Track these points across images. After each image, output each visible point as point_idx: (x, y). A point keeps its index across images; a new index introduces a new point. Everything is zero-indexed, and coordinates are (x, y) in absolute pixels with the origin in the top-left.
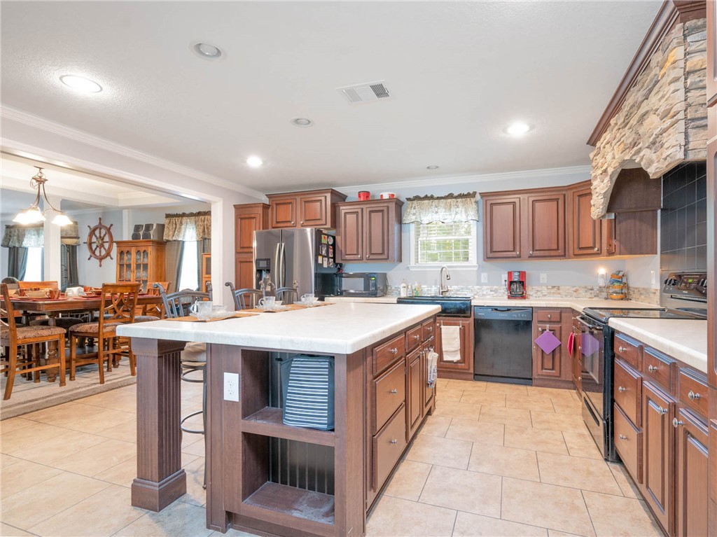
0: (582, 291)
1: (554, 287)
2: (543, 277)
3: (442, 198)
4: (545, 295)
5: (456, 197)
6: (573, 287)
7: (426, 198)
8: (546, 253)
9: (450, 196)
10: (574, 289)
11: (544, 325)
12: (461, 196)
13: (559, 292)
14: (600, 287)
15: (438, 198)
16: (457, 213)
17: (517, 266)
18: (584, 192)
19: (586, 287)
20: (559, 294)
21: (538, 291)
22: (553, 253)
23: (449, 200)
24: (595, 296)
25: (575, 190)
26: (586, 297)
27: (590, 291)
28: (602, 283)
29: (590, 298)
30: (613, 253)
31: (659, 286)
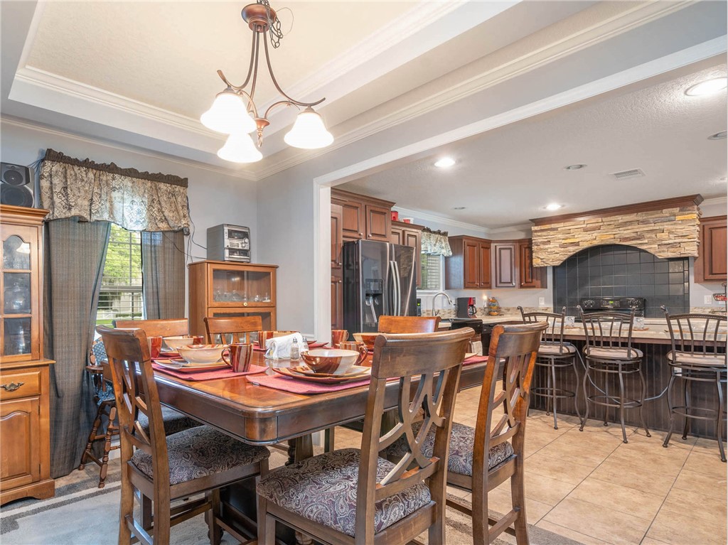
12: (439, 233)
16: (442, 248)
22: (488, 286)
23: (437, 236)
28: (485, 305)
30: (534, 287)
31: (551, 306)
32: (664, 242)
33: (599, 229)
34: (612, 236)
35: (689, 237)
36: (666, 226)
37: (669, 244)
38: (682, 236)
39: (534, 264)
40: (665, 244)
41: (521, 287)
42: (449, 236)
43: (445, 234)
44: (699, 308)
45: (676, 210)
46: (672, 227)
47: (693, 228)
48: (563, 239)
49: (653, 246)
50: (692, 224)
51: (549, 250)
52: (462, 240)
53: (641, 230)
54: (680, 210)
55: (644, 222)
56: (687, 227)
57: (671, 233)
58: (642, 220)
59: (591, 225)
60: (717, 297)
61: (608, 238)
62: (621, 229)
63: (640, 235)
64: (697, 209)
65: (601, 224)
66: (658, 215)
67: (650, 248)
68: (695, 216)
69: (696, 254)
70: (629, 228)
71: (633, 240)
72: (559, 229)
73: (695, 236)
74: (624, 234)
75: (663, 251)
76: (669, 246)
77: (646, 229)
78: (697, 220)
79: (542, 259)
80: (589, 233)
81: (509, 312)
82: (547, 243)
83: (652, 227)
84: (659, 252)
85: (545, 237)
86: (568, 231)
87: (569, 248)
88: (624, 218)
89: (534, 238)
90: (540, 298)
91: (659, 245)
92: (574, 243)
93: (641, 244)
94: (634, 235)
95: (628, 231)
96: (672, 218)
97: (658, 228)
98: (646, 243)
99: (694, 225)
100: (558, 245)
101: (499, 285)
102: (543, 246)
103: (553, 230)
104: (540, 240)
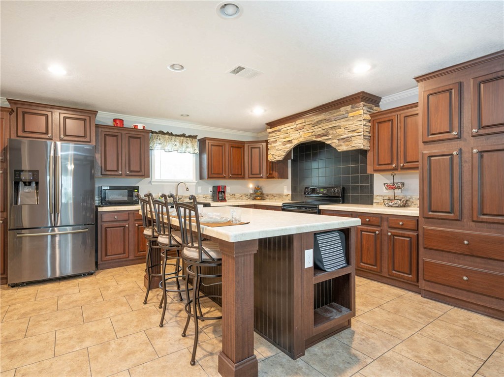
0: (244, 197)
1: (233, 194)
2: (228, 189)
3: (178, 136)
4: (229, 199)
5: (187, 137)
6: (241, 194)
7: (168, 133)
8: (237, 176)
9: (183, 135)
12: (190, 137)
14: (250, 194)
15: (176, 135)
16: (187, 147)
17: (221, 183)
18: (254, 146)
19: (245, 194)
20: (235, 198)
22: (240, 176)
23: (182, 138)
25: (249, 144)
28: (252, 192)
30: (273, 178)
31: (290, 193)
32: (342, 137)
33: (303, 129)
34: (310, 134)
35: (357, 131)
36: (342, 123)
37: (344, 138)
38: (352, 131)
39: (269, 159)
40: (342, 139)
41: (268, 178)
42: (198, 138)
43: (195, 137)
44: (380, 196)
45: (349, 108)
46: (346, 123)
47: (360, 123)
48: (284, 138)
49: (334, 141)
50: (359, 119)
51: (277, 148)
52: (205, 141)
53: (327, 127)
54: (352, 108)
55: (329, 120)
56: (355, 122)
57: (345, 128)
58: (328, 119)
59: (299, 125)
60: (387, 186)
61: (308, 136)
62: (315, 127)
63: (326, 132)
64: (364, 106)
65: (304, 124)
66: (337, 114)
67: (333, 143)
68: (361, 112)
69: (362, 147)
70: (321, 126)
71: (323, 136)
72: (282, 130)
73: (362, 130)
74: (318, 132)
75: (341, 145)
76: (344, 140)
77: (330, 126)
78: (365, 115)
79: (273, 155)
80: (298, 132)
81: (268, 198)
82: (275, 142)
83: (334, 124)
84: (339, 146)
85: (274, 137)
86: (287, 132)
87: (287, 145)
88: (317, 117)
89: (269, 139)
90: (284, 186)
91: (338, 140)
92: (289, 141)
93: (328, 139)
94: (323, 132)
95: (320, 129)
96: (346, 115)
97: (337, 125)
98: (330, 139)
99: (361, 121)
100: (281, 144)
101: (251, 176)
102: (273, 145)
103: (279, 131)
104: (272, 140)
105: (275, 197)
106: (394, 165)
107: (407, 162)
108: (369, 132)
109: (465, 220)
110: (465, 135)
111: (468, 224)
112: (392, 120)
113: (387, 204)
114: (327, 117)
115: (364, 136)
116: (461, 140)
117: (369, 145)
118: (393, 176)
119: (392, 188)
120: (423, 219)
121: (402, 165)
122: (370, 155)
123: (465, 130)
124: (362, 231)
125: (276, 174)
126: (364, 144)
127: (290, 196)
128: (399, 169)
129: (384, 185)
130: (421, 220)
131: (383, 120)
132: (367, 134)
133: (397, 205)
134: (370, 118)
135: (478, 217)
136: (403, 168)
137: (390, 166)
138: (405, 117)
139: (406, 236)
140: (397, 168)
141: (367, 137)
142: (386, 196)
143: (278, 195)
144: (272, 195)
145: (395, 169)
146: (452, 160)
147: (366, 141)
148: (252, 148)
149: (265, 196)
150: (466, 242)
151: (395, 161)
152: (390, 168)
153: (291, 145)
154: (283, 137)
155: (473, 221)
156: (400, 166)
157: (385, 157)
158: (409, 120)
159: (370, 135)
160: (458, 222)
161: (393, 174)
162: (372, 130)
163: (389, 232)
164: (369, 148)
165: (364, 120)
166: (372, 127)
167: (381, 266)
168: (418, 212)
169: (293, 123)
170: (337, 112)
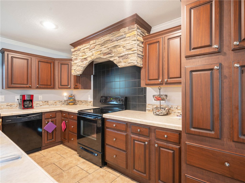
0: (58, 103)
1: (45, 102)
2: (41, 97)
4: (41, 106)
6: (54, 101)
8: (45, 87)
10: (55, 102)
11: (48, 120)
13: (48, 103)
14: (65, 100)
18: (63, 63)
19: (59, 101)
20: (48, 104)
21: (37, 104)
24: (63, 104)
25: (60, 61)
26: (59, 105)
27: (61, 102)
28: (65, 99)
29: (61, 105)
31: (92, 100)
32: (121, 55)
33: (94, 48)
34: (99, 52)
35: (132, 50)
36: (121, 43)
38: (129, 49)
39: (72, 73)
40: (121, 56)
41: (74, 88)
44: (150, 105)
45: (126, 29)
46: (124, 42)
47: (134, 42)
48: (82, 57)
49: (116, 58)
50: (133, 39)
51: (77, 64)
53: (111, 46)
54: (129, 29)
55: (111, 41)
56: (131, 42)
57: (124, 47)
58: (111, 39)
59: (92, 45)
60: (156, 97)
61: (98, 54)
62: (103, 47)
63: (110, 50)
64: (138, 28)
65: (95, 44)
66: (119, 35)
67: (115, 60)
68: (135, 33)
69: (136, 64)
70: (106, 45)
71: (108, 54)
72: (81, 49)
73: (136, 49)
74: (104, 50)
75: (120, 62)
76: (123, 57)
77: (113, 46)
78: (138, 37)
79: (75, 70)
80: (91, 51)
81: (79, 103)
82: (76, 59)
83: (116, 43)
84: (119, 63)
85: (76, 56)
86: (83, 51)
87: (84, 62)
88: (104, 38)
89: (72, 57)
90: (89, 95)
91: (119, 57)
92: (85, 58)
93: (111, 57)
94: (108, 50)
95: (106, 48)
96: (125, 35)
97: (118, 44)
98: (113, 56)
99: (135, 40)
100: (80, 61)
101: (60, 87)
102: (75, 62)
103: (79, 50)
104: (74, 58)
105: (83, 103)
106: (160, 80)
107: (170, 78)
108: (142, 52)
109: (225, 139)
110: (225, 49)
111: (228, 143)
112: (159, 42)
113: (155, 113)
114: (111, 38)
115: (138, 54)
116: (221, 55)
117: (142, 63)
118: (160, 90)
119: (159, 100)
120: (185, 134)
121: (166, 80)
122: (143, 71)
123: (224, 43)
124: (134, 140)
125: (79, 85)
126: (138, 61)
127: (92, 102)
128: (164, 84)
129: (153, 97)
130: (184, 135)
131: (152, 42)
132: (140, 53)
133: (162, 114)
134: (143, 40)
135: (238, 138)
136: (167, 83)
137: (157, 81)
138: (168, 39)
139: (170, 148)
140: (162, 83)
141: (140, 56)
142: (155, 105)
143: (84, 102)
144: (81, 102)
145: (161, 84)
146: (212, 75)
147: (139, 59)
148: (61, 64)
149: (77, 102)
150: (227, 164)
151: (161, 77)
152: (157, 83)
153: (87, 61)
154: (81, 55)
155: (234, 141)
156: (165, 81)
157: (153, 73)
158: (171, 41)
159: (143, 54)
160: (219, 141)
161: (160, 88)
162: (144, 50)
163: (157, 143)
164: (142, 66)
165: (138, 40)
166: (144, 48)
167: (150, 174)
168: (181, 126)
169: (88, 44)
170: (118, 33)
